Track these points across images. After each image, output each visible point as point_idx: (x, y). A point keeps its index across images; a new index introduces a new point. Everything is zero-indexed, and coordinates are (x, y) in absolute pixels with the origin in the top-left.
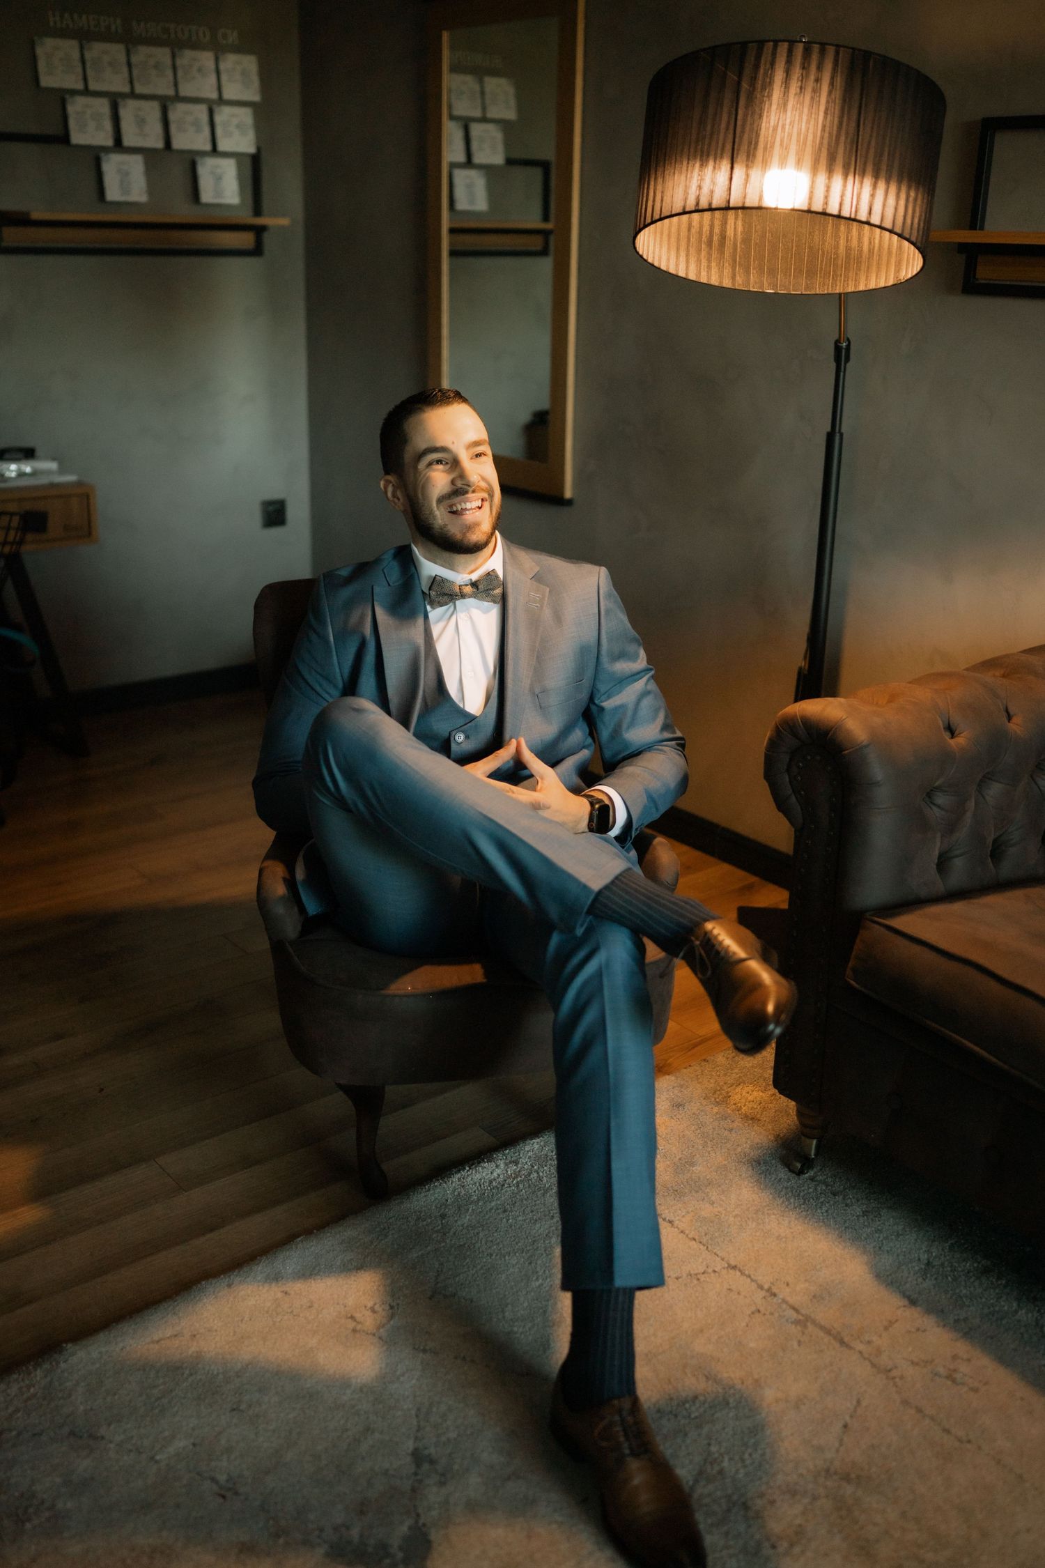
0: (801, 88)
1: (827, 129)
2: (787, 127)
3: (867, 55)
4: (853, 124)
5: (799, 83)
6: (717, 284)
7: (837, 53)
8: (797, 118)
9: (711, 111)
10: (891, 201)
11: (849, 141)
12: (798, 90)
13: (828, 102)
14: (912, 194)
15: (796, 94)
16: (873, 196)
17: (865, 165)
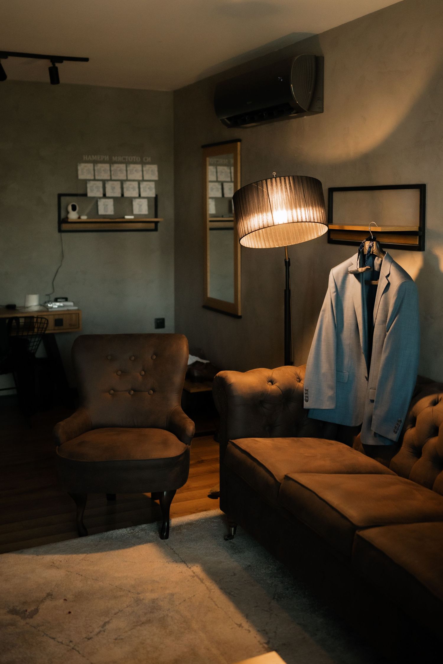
1: (297, 199)
3: (302, 177)
6: (261, 248)
9: (261, 199)
10: (318, 215)
11: (303, 201)
14: (322, 211)
17: (309, 206)
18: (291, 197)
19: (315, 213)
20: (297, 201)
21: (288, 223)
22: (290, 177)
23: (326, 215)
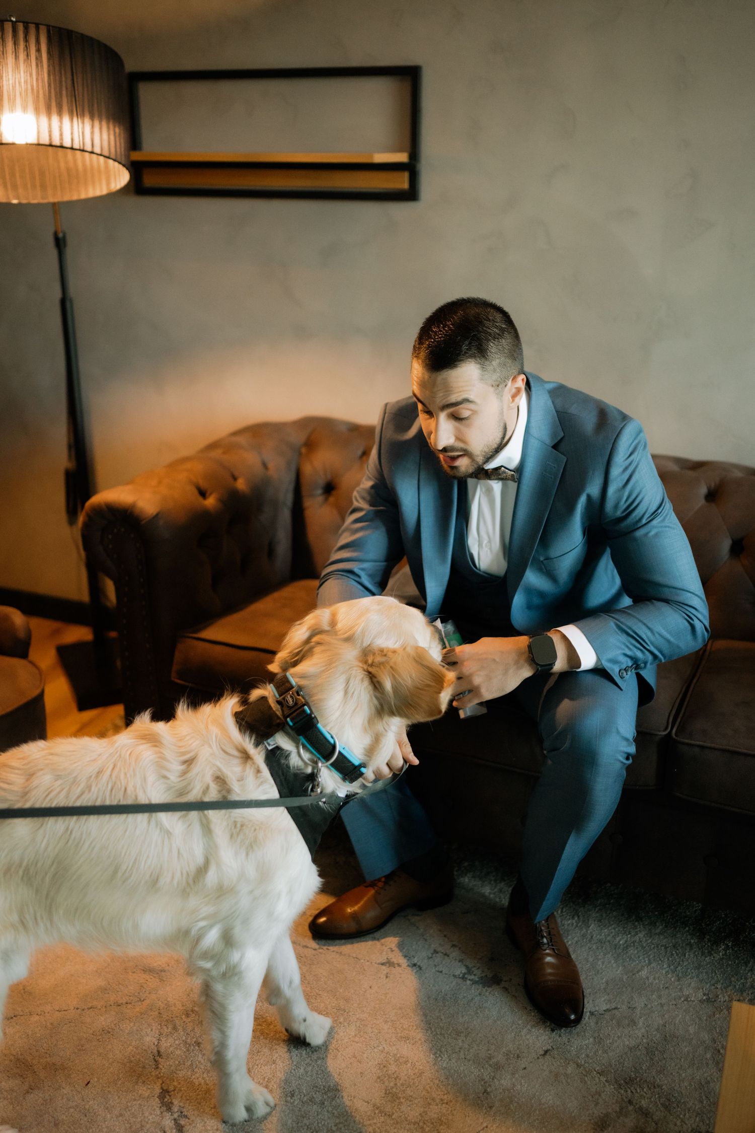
0: (27, 56)
1: (52, 86)
2: (23, 84)
3: (70, 33)
4: (69, 82)
5: (26, 53)
7: (48, 32)
8: (29, 78)
10: (105, 136)
11: (69, 94)
12: (26, 57)
13: (49, 66)
14: (117, 130)
15: (25, 60)
16: (92, 133)
17: (83, 111)
18: (37, 79)
19: (97, 130)
20: (53, 90)
21: (39, 145)
22: (41, 26)
23: (122, 141)
